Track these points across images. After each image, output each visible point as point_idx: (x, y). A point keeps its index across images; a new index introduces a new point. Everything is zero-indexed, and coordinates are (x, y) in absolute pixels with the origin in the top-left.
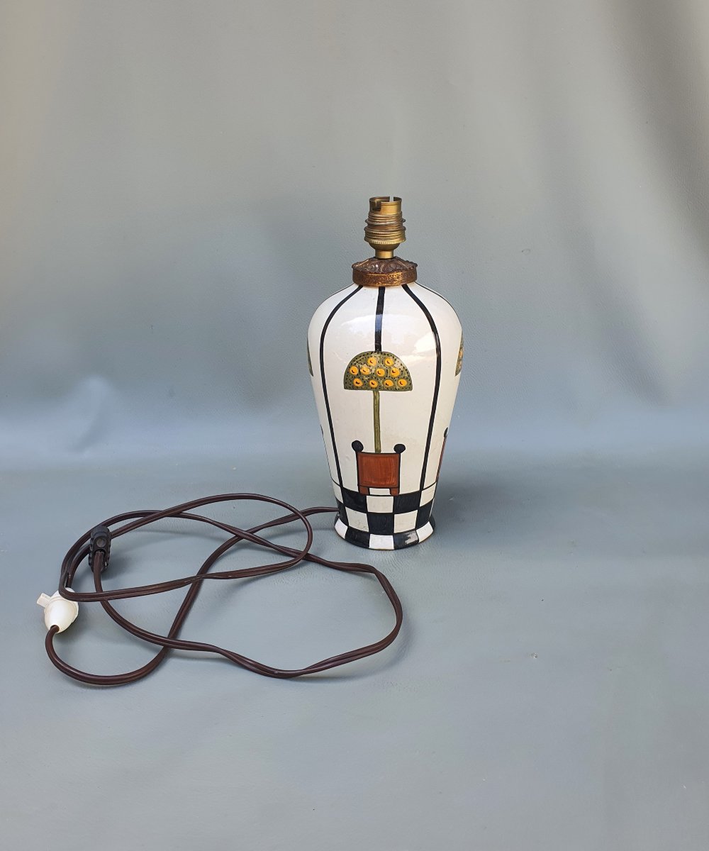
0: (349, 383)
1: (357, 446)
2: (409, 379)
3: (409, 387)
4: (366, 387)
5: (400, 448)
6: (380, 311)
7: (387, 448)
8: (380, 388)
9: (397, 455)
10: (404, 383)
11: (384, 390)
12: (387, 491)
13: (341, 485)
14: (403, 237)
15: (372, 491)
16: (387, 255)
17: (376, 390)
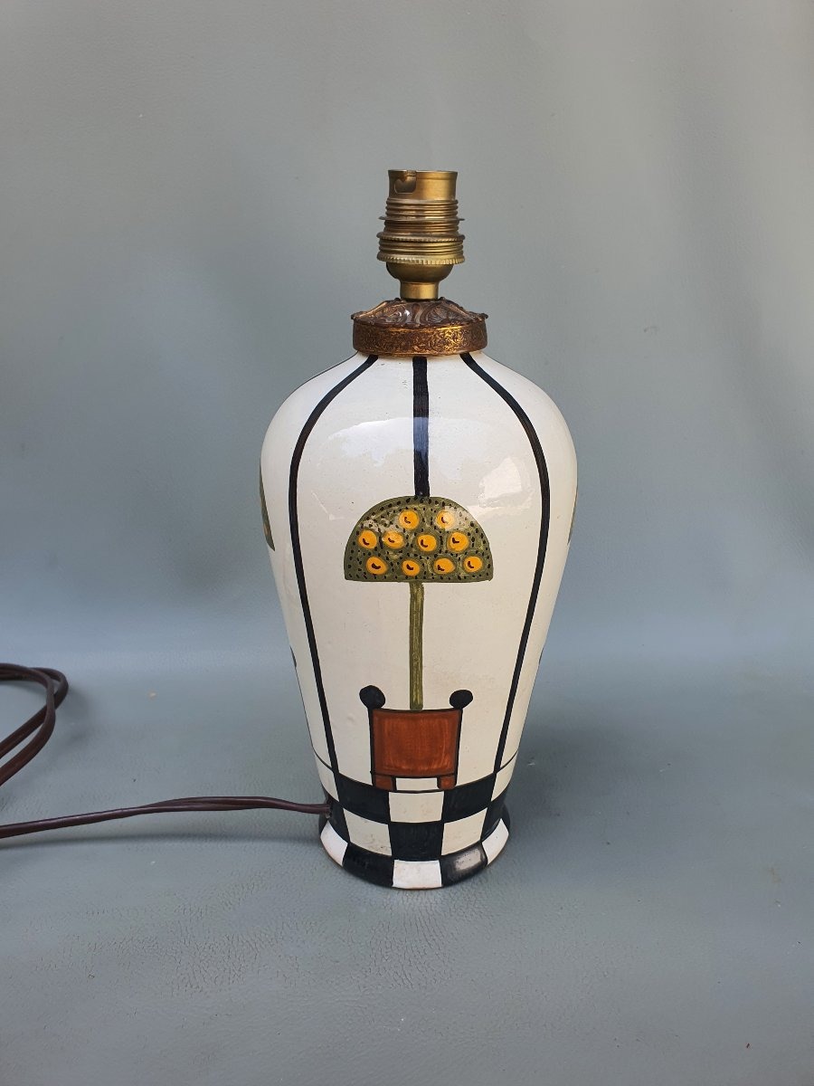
0: (356, 567)
1: (372, 697)
2: (486, 555)
3: (486, 574)
4: (394, 574)
5: (461, 699)
6: (421, 409)
7: (437, 699)
8: (425, 576)
9: (458, 711)
10: (477, 563)
11: (434, 580)
12: (432, 783)
13: (334, 767)
14: (458, 252)
15: (402, 783)
16: (426, 291)
17: (416, 583)
